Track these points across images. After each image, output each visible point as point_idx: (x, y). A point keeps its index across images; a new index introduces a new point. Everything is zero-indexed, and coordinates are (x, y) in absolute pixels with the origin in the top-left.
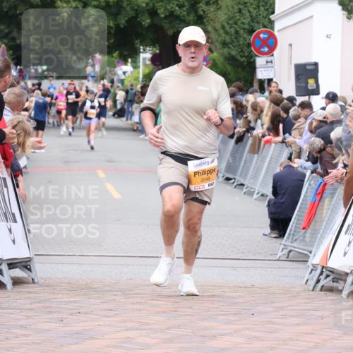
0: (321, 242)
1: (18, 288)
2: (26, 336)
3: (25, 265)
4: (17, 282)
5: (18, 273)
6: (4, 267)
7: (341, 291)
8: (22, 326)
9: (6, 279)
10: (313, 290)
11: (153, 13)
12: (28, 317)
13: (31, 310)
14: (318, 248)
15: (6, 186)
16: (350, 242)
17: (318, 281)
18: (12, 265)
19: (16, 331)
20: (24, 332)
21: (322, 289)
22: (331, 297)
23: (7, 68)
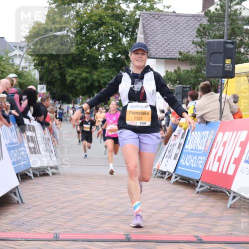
0: (157, 161)
1: (54, 176)
2: (57, 192)
3: (56, 168)
4: (53, 174)
5: (54, 171)
6: (49, 169)
7: (164, 178)
8: (56, 189)
9: (50, 173)
10: (155, 177)
11: (99, 82)
12: (57, 186)
13: (58, 183)
14: (156, 163)
15: (49, 140)
16: (167, 161)
17: (156, 174)
18: (52, 168)
19: (54, 191)
20: (56, 191)
21: (157, 177)
22: (161, 180)
23: (47, 98)
